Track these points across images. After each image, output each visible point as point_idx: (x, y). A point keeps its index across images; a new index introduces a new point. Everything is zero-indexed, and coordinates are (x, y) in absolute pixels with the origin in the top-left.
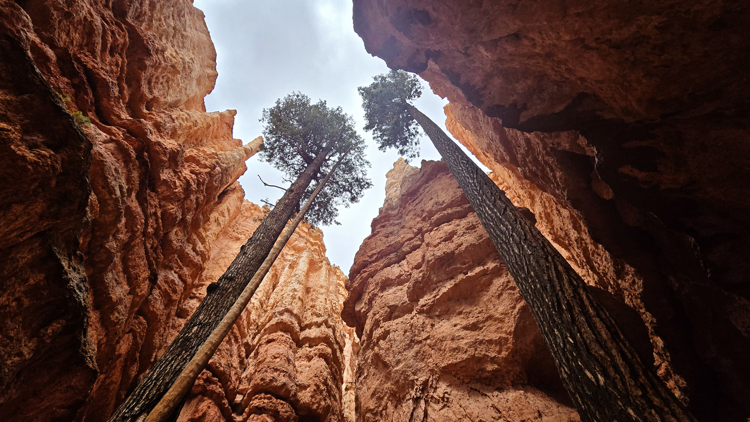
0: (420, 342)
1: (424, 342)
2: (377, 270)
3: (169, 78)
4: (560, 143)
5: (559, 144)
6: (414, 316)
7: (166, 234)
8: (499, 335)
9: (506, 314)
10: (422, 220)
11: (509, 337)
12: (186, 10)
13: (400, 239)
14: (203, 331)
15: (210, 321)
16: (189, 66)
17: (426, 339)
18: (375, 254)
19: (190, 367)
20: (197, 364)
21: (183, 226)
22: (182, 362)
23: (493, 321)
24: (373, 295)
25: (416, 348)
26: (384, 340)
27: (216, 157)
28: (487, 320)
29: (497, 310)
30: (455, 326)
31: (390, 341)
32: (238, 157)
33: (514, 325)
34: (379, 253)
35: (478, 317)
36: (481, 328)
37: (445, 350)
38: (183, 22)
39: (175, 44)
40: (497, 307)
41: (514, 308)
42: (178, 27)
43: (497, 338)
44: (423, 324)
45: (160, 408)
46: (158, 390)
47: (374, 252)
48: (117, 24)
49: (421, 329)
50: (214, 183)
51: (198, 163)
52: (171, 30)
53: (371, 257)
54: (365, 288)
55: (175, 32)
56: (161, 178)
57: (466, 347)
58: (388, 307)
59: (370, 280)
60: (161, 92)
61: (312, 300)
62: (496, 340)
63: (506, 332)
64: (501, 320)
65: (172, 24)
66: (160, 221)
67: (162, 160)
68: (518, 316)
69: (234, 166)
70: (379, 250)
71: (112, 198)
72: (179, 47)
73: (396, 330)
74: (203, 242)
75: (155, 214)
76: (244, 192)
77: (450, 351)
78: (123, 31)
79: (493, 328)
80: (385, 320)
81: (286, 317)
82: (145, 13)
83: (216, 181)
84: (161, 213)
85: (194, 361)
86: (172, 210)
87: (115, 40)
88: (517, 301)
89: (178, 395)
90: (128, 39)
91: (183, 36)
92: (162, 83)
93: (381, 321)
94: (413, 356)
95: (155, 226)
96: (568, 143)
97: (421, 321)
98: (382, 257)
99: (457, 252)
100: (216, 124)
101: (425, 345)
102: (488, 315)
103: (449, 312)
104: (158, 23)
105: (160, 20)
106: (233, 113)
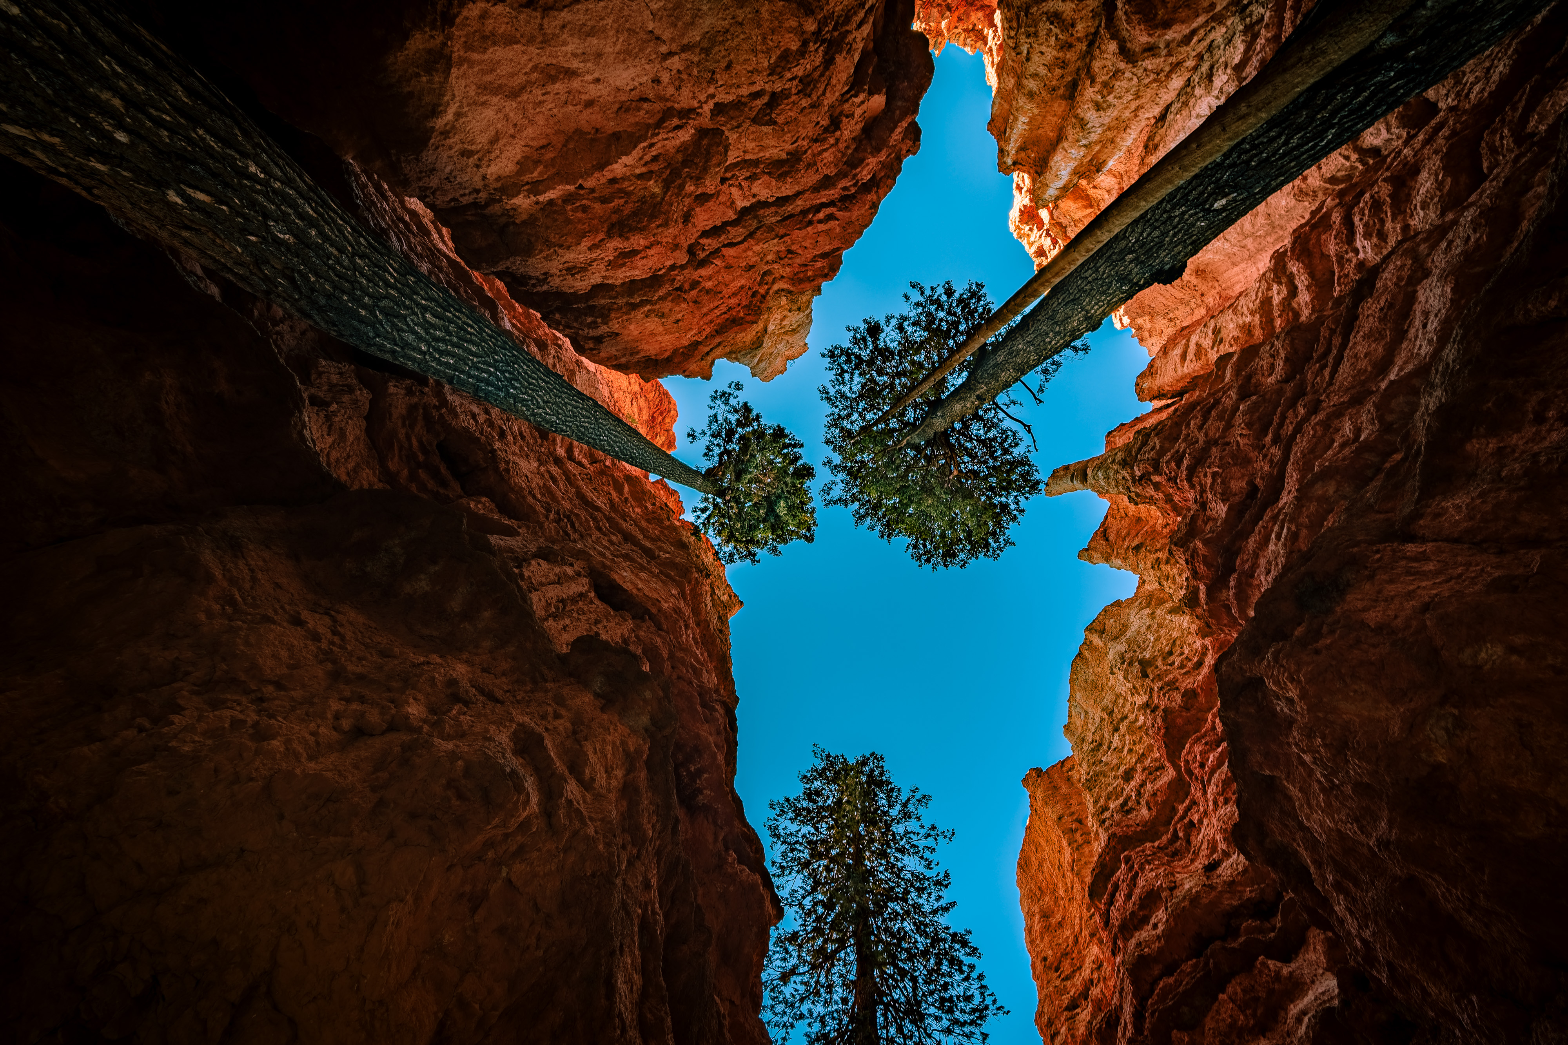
0: (685, 48)
1: (674, 47)
2: (813, 193)
3: (1164, 659)
4: (406, 395)
5: (409, 392)
6: (706, 102)
7: (1286, 380)
8: (486, 57)
9: (475, 103)
10: (698, 283)
11: (462, 53)
12: (1086, 747)
13: (757, 248)
14: (1202, 193)
15: (1184, 208)
16: (1123, 663)
17: (671, 54)
18: (820, 221)
19: (1243, 128)
20: (1224, 130)
21: (1253, 381)
22: (1262, 143)
23: (506, 85)
24: (825, 139)
25: (695, 35)
26: (787, 50)
27: (1132, 494)
28: (522, 88)
29: (499, 111)
30: (598, 80)
31: (768, 52)
32: (1100, 474)
33: (452, 78)
34: (810, 223)
35: (543, 95)
36: (535, 68)
37: (618, 32)
38: (1099, 732)
39: (1128, 706)
40: (500, 115)
41: (458, 115)
42: (1111, 729)
43: (491, 50)
44: (680, 87)
45: (1335, 52)
46: (1330, 99)
47: (821, 227)
48: (1190, 773)
49: (684, 76)
50: (1158, 447)
51: (1169, 499)
52: (1123, 728)
53: (830, 217)
54: (850, 151)
55: (1118, 723)
56: (1225, 509)
57: (564, 36)
58: (775, 123)
59: (831, 171)
60: (1190, 640)
61: (1064, 64)
62: (494, 44)
63: (471, 64)
64: (485, 88)
65: (1116, 738)
66: (1276, 419)
67: (1204, 544)
68: (446, 98)
69: (1113, 461)
70: (809, 229)
71: (1297, 527)
72: (1125, 699)
73: (752, 72)
74: (1266, 302)
75: (1275, 442)
76: (1137, 385)
77: (604, 30)
78: (1187, 762)
79: (503, 70)
80: (784, 94)
81: (1141, 38)
82: (1144, 769)
83: (1153, 448)
84: (1266, 436)
85: (1230, 139)
86: (1244, 432)
87: (1204, 754)
88: (453, 127)
89: (1285, 71)
90: (1187, 746)
91: (1111, 713)
92: (1182, 654)
93: (794, 91)
94: (701, 17)
95: (1290, 413)
96: (391, 394)
97: (685, 92)
98: (804, 213)
99: (601, 236)
100: (1125, 546)
101: (673, 40)
102: (519, 99)
103: (617, 106)
104: (1135, 748)
105: (1130, 751)
106: (1085, 553)
